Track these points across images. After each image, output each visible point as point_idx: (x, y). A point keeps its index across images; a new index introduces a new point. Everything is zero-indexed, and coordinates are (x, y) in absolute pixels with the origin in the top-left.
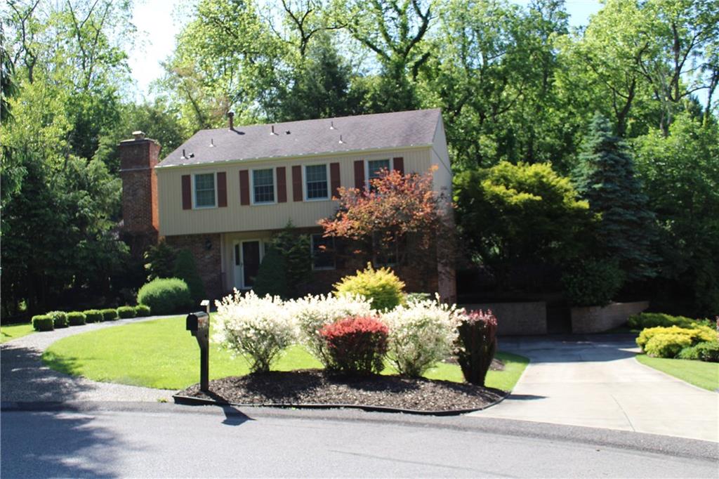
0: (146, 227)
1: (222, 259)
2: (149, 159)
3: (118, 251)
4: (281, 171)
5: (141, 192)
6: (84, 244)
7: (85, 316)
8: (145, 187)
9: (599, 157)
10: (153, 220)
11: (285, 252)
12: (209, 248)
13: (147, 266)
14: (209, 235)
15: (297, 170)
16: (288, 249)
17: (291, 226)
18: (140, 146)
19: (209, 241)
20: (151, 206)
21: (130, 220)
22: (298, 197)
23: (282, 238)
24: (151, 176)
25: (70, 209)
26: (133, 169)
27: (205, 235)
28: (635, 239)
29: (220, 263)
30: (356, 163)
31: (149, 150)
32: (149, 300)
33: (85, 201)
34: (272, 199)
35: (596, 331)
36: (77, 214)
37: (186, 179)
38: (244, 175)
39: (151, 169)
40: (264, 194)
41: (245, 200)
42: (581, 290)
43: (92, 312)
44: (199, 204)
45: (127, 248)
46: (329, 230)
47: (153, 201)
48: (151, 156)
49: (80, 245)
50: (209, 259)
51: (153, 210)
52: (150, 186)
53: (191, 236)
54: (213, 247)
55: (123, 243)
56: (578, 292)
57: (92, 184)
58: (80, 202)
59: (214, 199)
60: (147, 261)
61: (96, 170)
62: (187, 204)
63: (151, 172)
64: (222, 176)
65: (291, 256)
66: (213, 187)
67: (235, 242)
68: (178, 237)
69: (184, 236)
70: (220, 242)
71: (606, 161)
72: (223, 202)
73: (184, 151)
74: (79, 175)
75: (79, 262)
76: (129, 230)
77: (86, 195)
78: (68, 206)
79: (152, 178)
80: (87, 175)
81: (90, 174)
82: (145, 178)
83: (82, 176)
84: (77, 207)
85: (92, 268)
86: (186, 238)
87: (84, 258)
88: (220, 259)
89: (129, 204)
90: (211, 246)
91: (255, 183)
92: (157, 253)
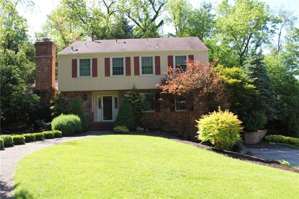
0: (48, 87)
1: (92, 105)
2: (51, 52)
3: (33, 99)
4: (128, 59)
5: (46, 69)
6: (15, 94)
7: (24, 138)
8: (48, 66)
9: (255, 66)
10: (52, 84)
11: (133, 102)
12: (86, 99)
13: (52, 108)
14: (85, 92)
15: (136, 59)
16: (134, 100)
17: (135, 88)
18: (47, 44)
19: (86, 95)
20: (52, 76)
21: (39, 84)
22: (137, 73)
23: (130, 94)
24: (52, 60)
25: (7, 75)
26: (42, 57)
27: (83, 92)
28: (270, 102)
29: (91, 107)
30: (169, 57)
31: (51, 47)
32: (59, 127)
33: (16, 71)
34: (122, 74)
35: (255, 143)
36: (12, 78)
37: (74, 62)
38: (107, 60)
39: (52, 57)
40: (118, 71)
41: (107, 74)
42: (252, 125)
43: (28, 135)
44: (81, 75)
45: (39, 98)
46: (165, 89)
47: (53, 74)
48: (52, 50)
49: (14, 94)
50: (85, 105)
51: (53, 78)
52: (51, 66)
53: (75, 92)
54: (87, 99)
55: (36, 95)
56: (251, 126)
57: (19, 63)
58: (14, 71)
59: (90, 73)
60: (52, 104)
61: (21, 56)
62: (74, 75)
63: (52, 59)
64: (95, 61)
65: (136, 104)
66: (89, 66)
67: (99, 96)
68: (68, 92)
69: (71, 92)
70: (91, 96)
71: (258, 68)
72: (95, 74)
73: (72, 47)
74: (11, 59)
75: (12, 104)
76: (38, 89)
77: (17, 68)
78: (6, 73)
79: (52, 62)
80: (16, 59)
81: (18, 58)
82: (49, 62)
83: (13, 59)
84: (11, 74)
85: (19, 108)
86: (73, 93)
87: (14, 102)
88: (91, 105)
89: (40, 75)
90: (86, 98)
91: (113, 65)
92: (58, 101)
